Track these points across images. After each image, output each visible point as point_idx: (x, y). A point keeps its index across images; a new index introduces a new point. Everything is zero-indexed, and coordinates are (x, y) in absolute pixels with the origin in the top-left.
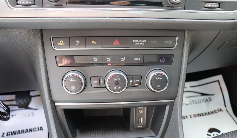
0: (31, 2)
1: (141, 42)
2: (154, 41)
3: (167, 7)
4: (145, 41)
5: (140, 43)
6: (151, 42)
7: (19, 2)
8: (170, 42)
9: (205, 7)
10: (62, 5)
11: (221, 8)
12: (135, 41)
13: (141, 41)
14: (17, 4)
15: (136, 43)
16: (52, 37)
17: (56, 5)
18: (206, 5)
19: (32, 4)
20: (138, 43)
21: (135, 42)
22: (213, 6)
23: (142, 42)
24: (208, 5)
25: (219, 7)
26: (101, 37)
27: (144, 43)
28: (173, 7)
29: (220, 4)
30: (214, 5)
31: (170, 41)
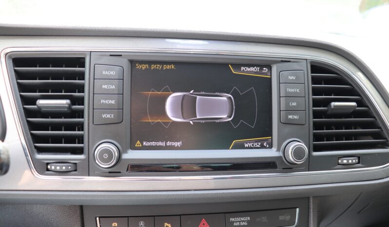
0: (70, 167)
1: (243, 221)
2: (263, 218)
3: (283, 169)
4: (249, 218)
5: (241, 223)
6: (258, 220)
7: (51, 167)
8: (288, 218)
9: (339, 164)
10: (120, 172)
11: (362, 164)
12: (233, 220)
13: (242, 219)
14: (48, 170)
15: (235, 224)
16: (99, 217)
17: (110, 172)
18: (340, 161)
19: (71, 170)
20: (238, 224)
21: (234, 222)
22: (350, 161)
23: (245, 221)
24: (342, 161)
25: (359, 163)
26: (179, 217)
27: (248, 221)
28: (292, 168)
29: (359, 158)
30: (352, 161)
31: (287, 216)
